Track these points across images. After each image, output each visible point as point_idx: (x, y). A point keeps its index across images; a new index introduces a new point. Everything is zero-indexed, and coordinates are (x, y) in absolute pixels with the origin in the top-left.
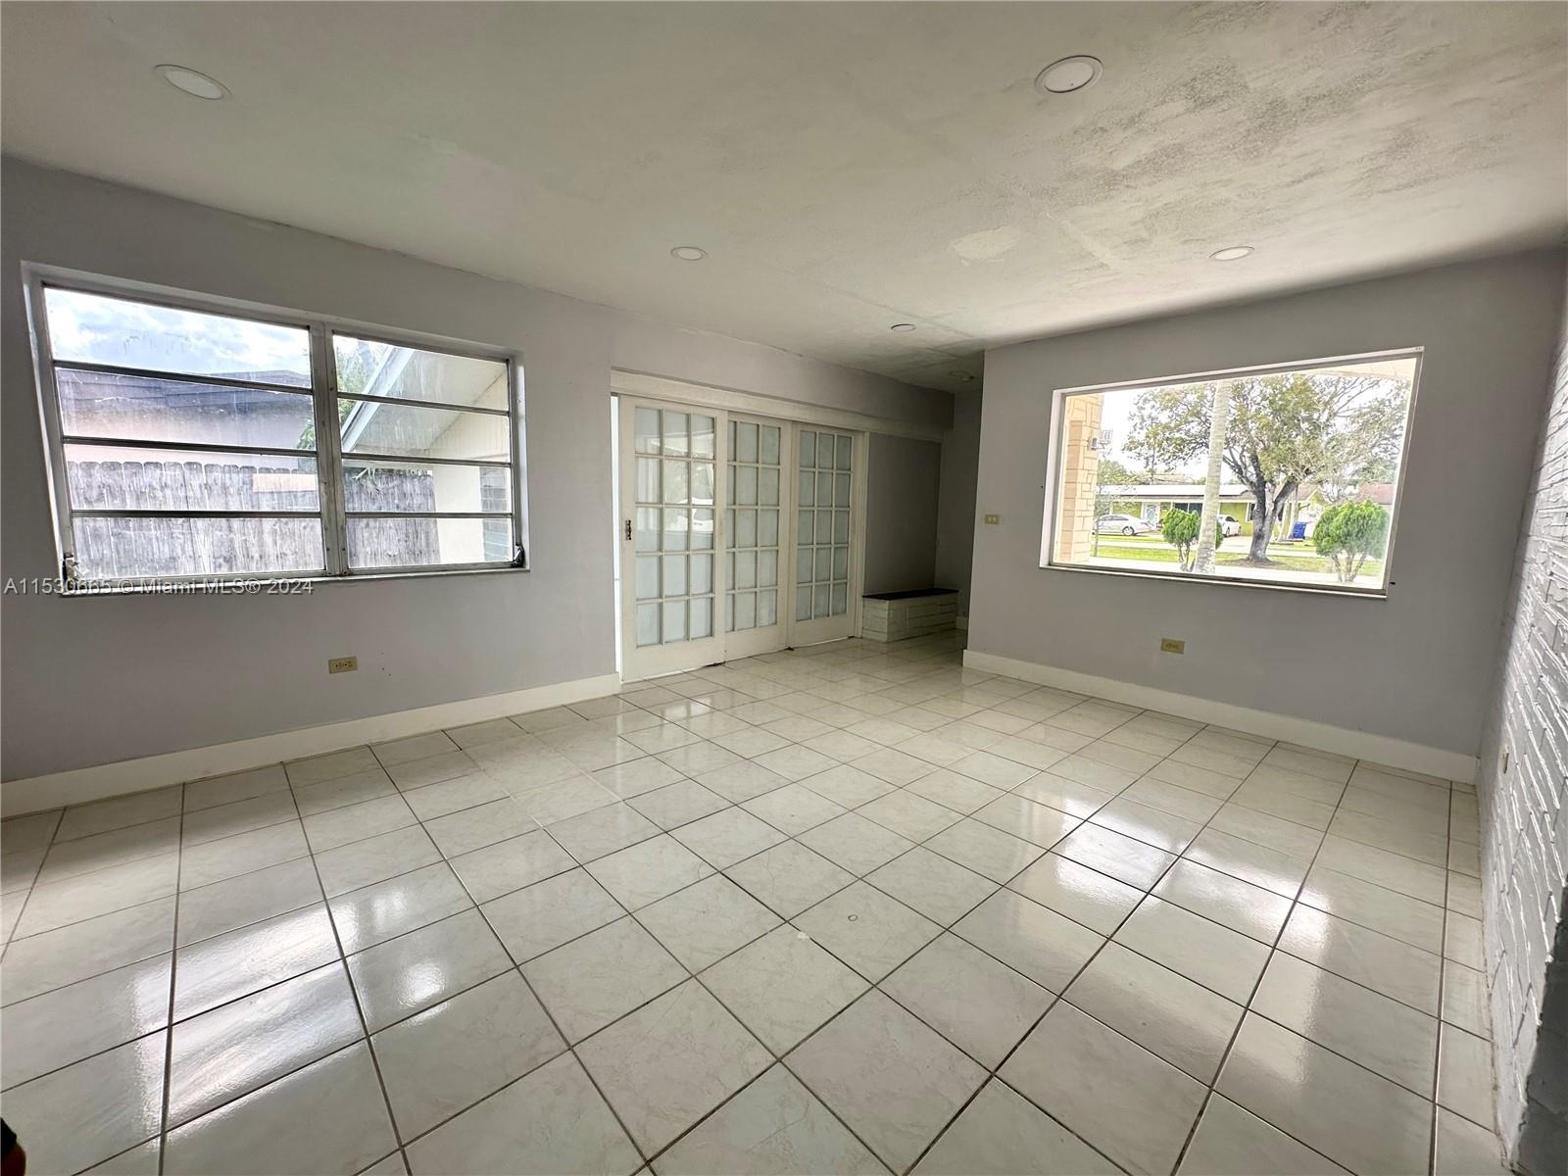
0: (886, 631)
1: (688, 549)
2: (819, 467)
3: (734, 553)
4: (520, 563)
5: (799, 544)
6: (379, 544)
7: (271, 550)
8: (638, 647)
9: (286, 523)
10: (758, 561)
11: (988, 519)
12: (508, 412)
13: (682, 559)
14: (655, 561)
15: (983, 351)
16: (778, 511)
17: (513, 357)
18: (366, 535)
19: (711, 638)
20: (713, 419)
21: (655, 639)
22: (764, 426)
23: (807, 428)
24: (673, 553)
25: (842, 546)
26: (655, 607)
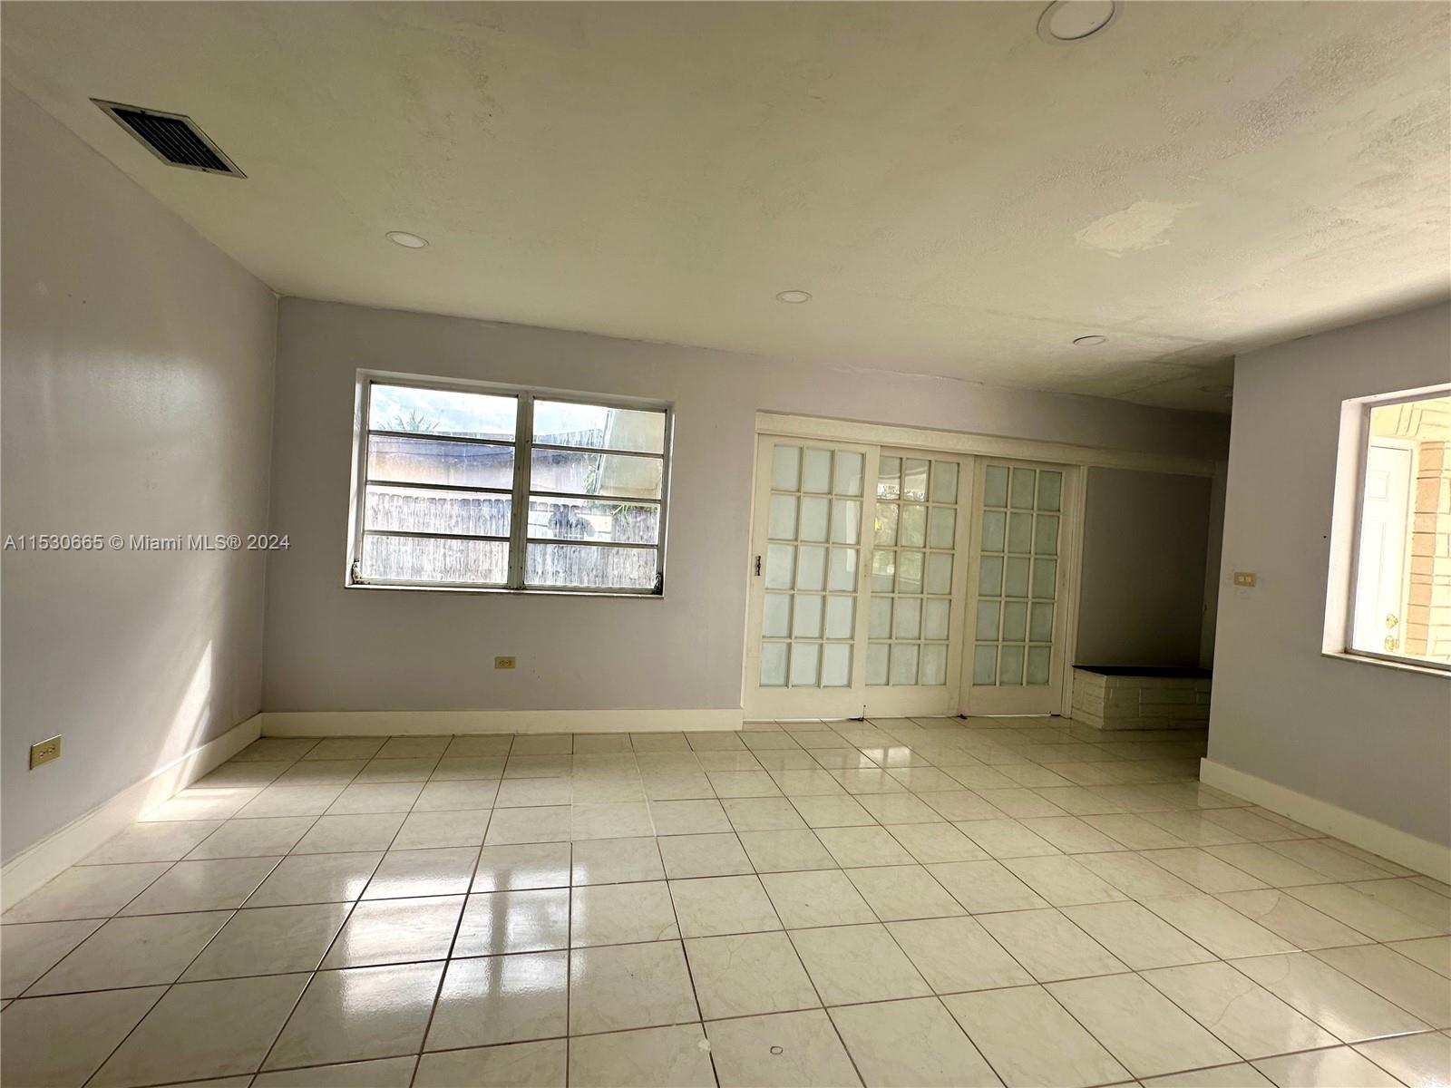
0: (1102, 715)
1: (824, 589)
2: (1012, 507)
3: (893, 598)
4: (658, 590)
5: (980, 595)
6: (624, 568)
7: (549, 568)
8: (760, 686)
9: (562, 548)
10: (924, 610)
11: (1239, 579)
12: (663, 455)
13: (818, 600)
14: (787, 599)
15: (1234, 356)
16: (953, 555)
17: (670, 407)
18: (616, 560)
19: (849, 689)
20: (863, 455)
21: (782, 681)
22: (936, 461)
23: (996, 463)
24: (806, 592)
25: (1043, 600)
26: (784, 647)
